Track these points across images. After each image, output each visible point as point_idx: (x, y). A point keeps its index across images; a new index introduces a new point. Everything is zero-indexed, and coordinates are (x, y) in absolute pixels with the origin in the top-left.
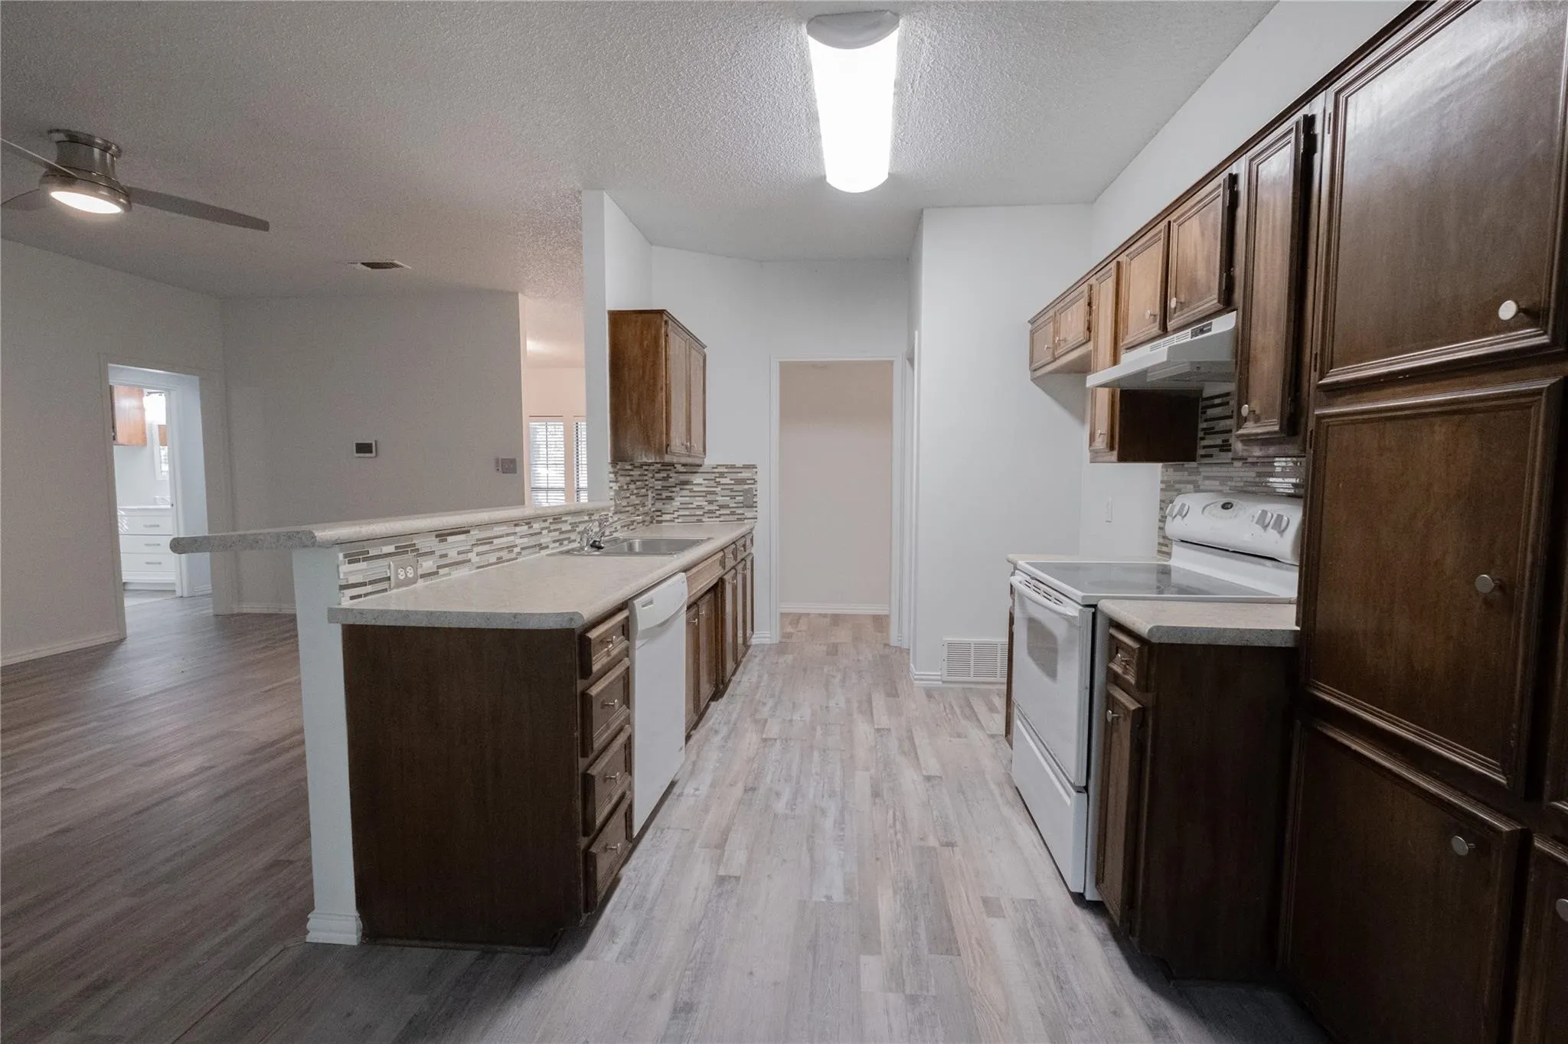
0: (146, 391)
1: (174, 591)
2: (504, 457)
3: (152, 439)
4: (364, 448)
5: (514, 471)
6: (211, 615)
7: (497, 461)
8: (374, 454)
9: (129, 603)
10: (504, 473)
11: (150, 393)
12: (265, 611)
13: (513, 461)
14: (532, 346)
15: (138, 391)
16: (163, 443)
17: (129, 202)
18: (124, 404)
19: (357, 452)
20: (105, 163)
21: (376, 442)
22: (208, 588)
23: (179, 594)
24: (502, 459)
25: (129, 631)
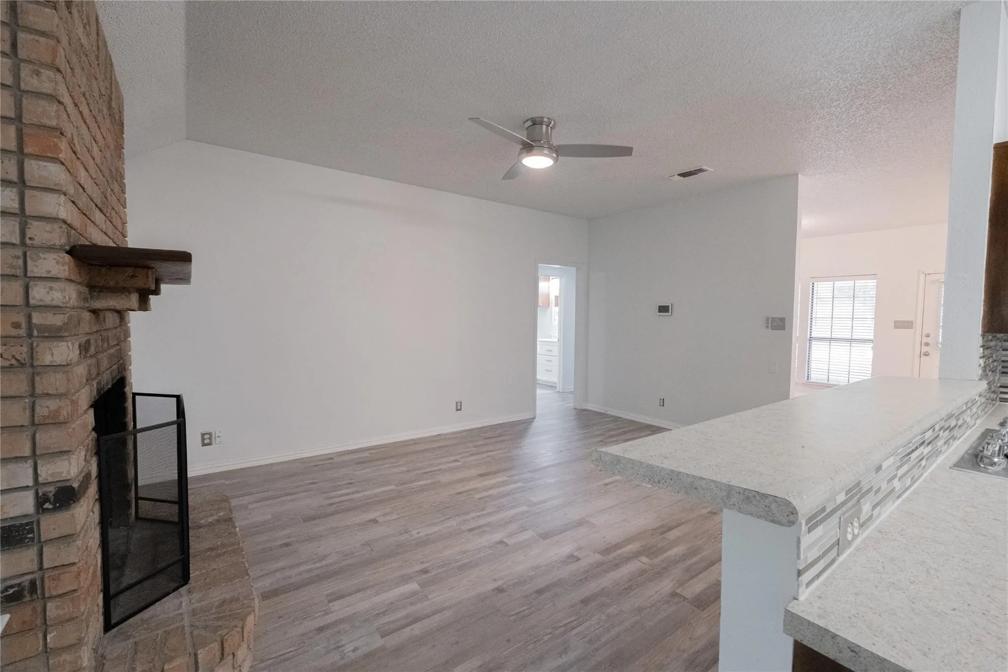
0: (551, 277)
1: (556, 387)
2: (774, 316)
3: (552, 303)
4: (663, 309)
5: (782, 328)
6: (573, 407)
7: (768, 319)
8: (670, 314)
9: (539, 392)
10: (772, 329)
11: (552, 279)
12: (599, 410)
13: (782, 320)
14: (806, 222)
15: (547, 279)
16: (556, 305)
17: (558, 156)
18: (543, 286)
19: (659, 312)
20: (548, 132)
21: (672, 304)
22: (571, 388)
23: (558, 390)
24: (772, 318)
25: (538, 412)
